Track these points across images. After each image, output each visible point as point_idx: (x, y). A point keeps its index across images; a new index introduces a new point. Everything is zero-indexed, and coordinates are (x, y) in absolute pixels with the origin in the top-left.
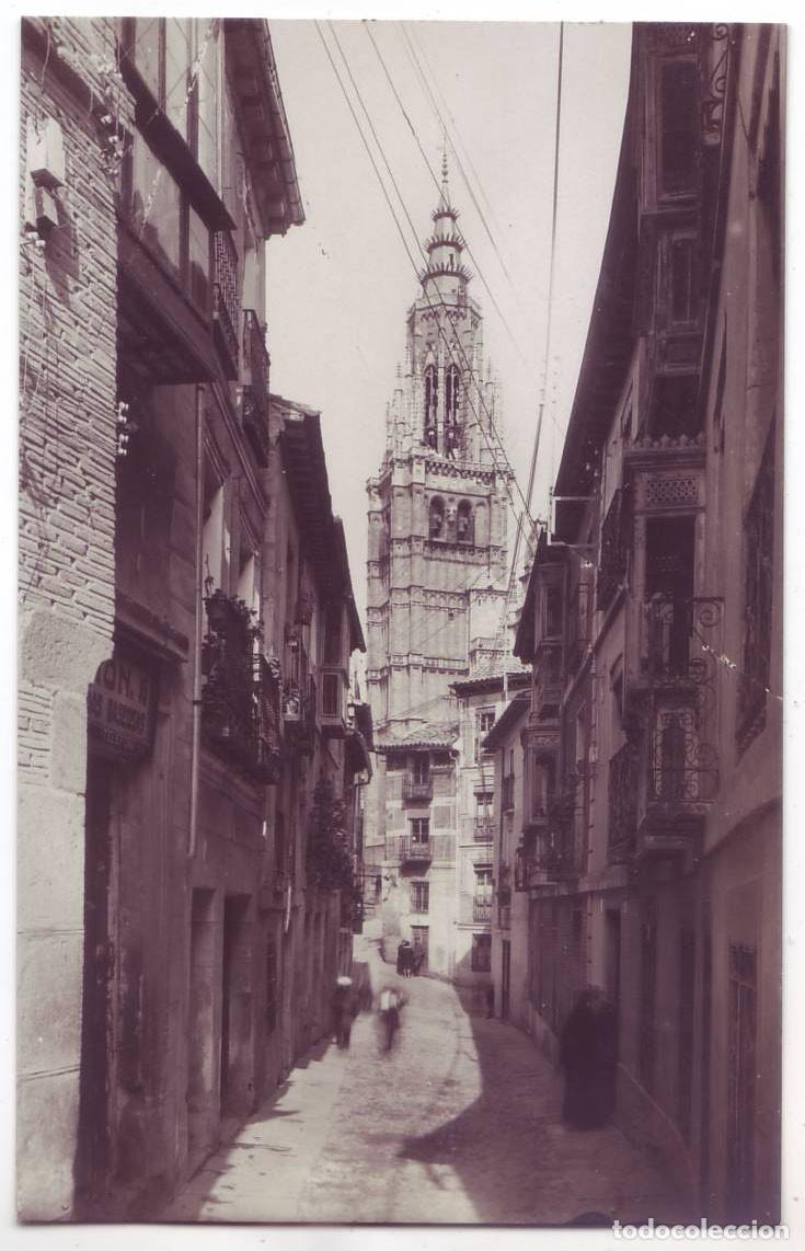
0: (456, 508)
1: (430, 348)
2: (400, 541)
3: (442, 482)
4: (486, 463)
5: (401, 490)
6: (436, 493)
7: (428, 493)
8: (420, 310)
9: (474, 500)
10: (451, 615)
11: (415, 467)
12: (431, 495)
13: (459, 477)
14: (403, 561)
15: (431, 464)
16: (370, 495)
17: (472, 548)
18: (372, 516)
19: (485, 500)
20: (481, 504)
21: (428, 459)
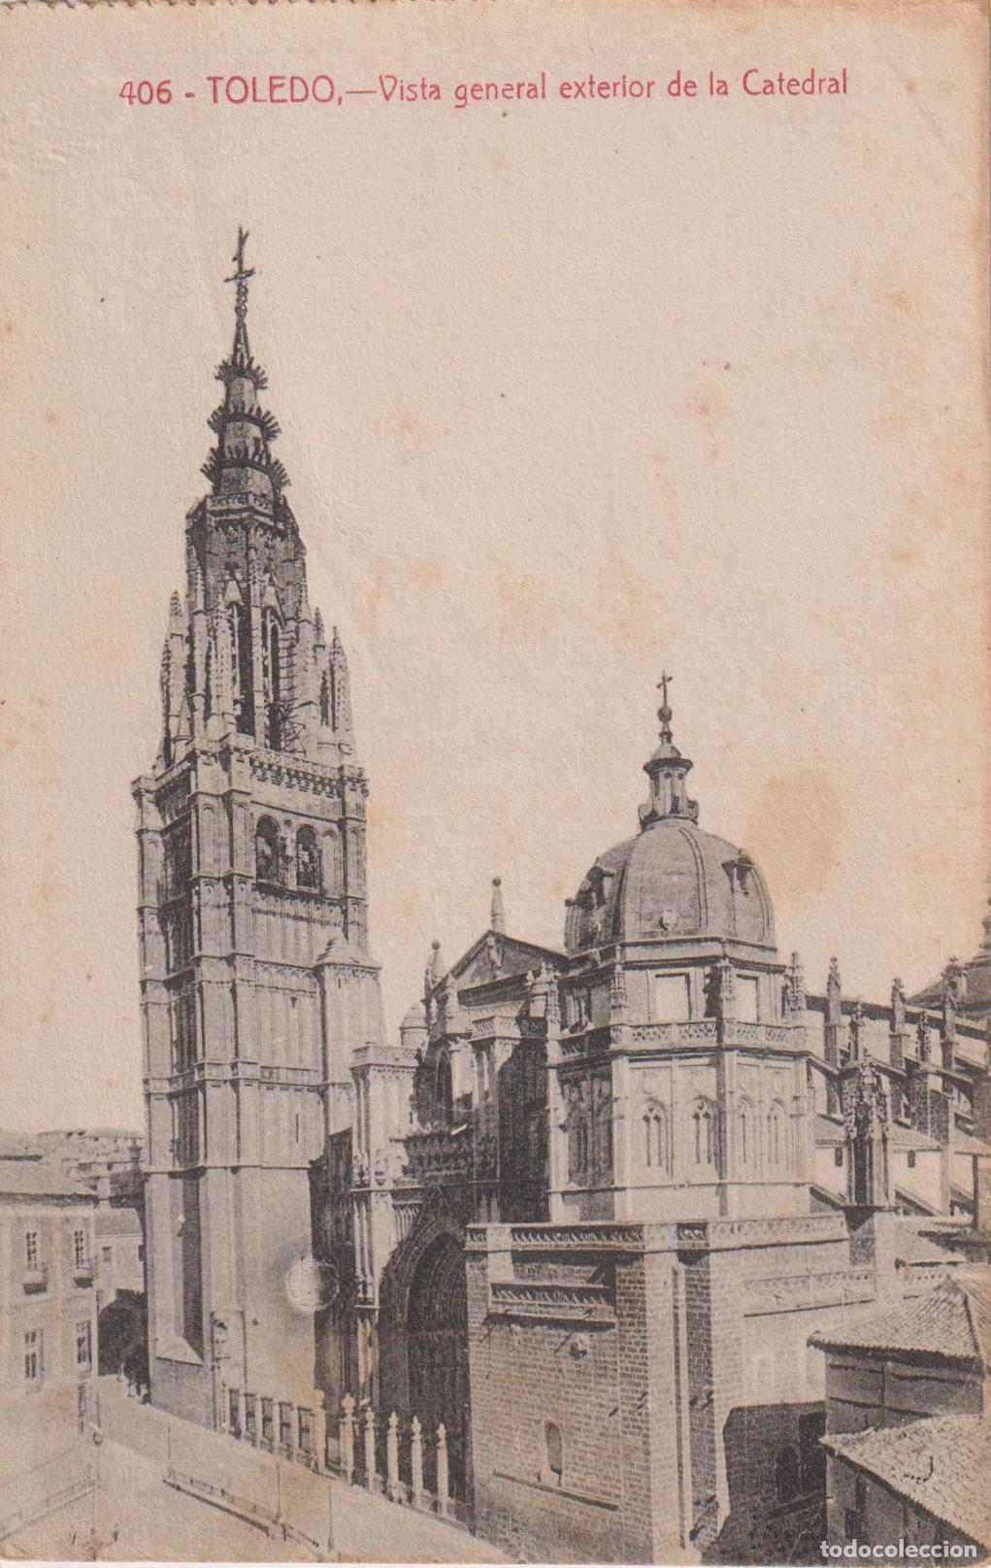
0: (294, 836)
1: (232, 575)
2: (211, 881)
3: (271, 793)
4: (327, 762)
5: (211, 801)
6: (265, 810)
7: (253, 809)
8: (213, 513)
9: (319, 826)
10: (294, 1000)
11: (235, 766)
12: (258, 812)
13: (296, 789)
14: (216, 911)
15: (257, 764)
16: (140, 805)
17: (321, 899)
18: (145, 837)
19: (335, 827)
20: (330, 833)
21: (254, 755)
